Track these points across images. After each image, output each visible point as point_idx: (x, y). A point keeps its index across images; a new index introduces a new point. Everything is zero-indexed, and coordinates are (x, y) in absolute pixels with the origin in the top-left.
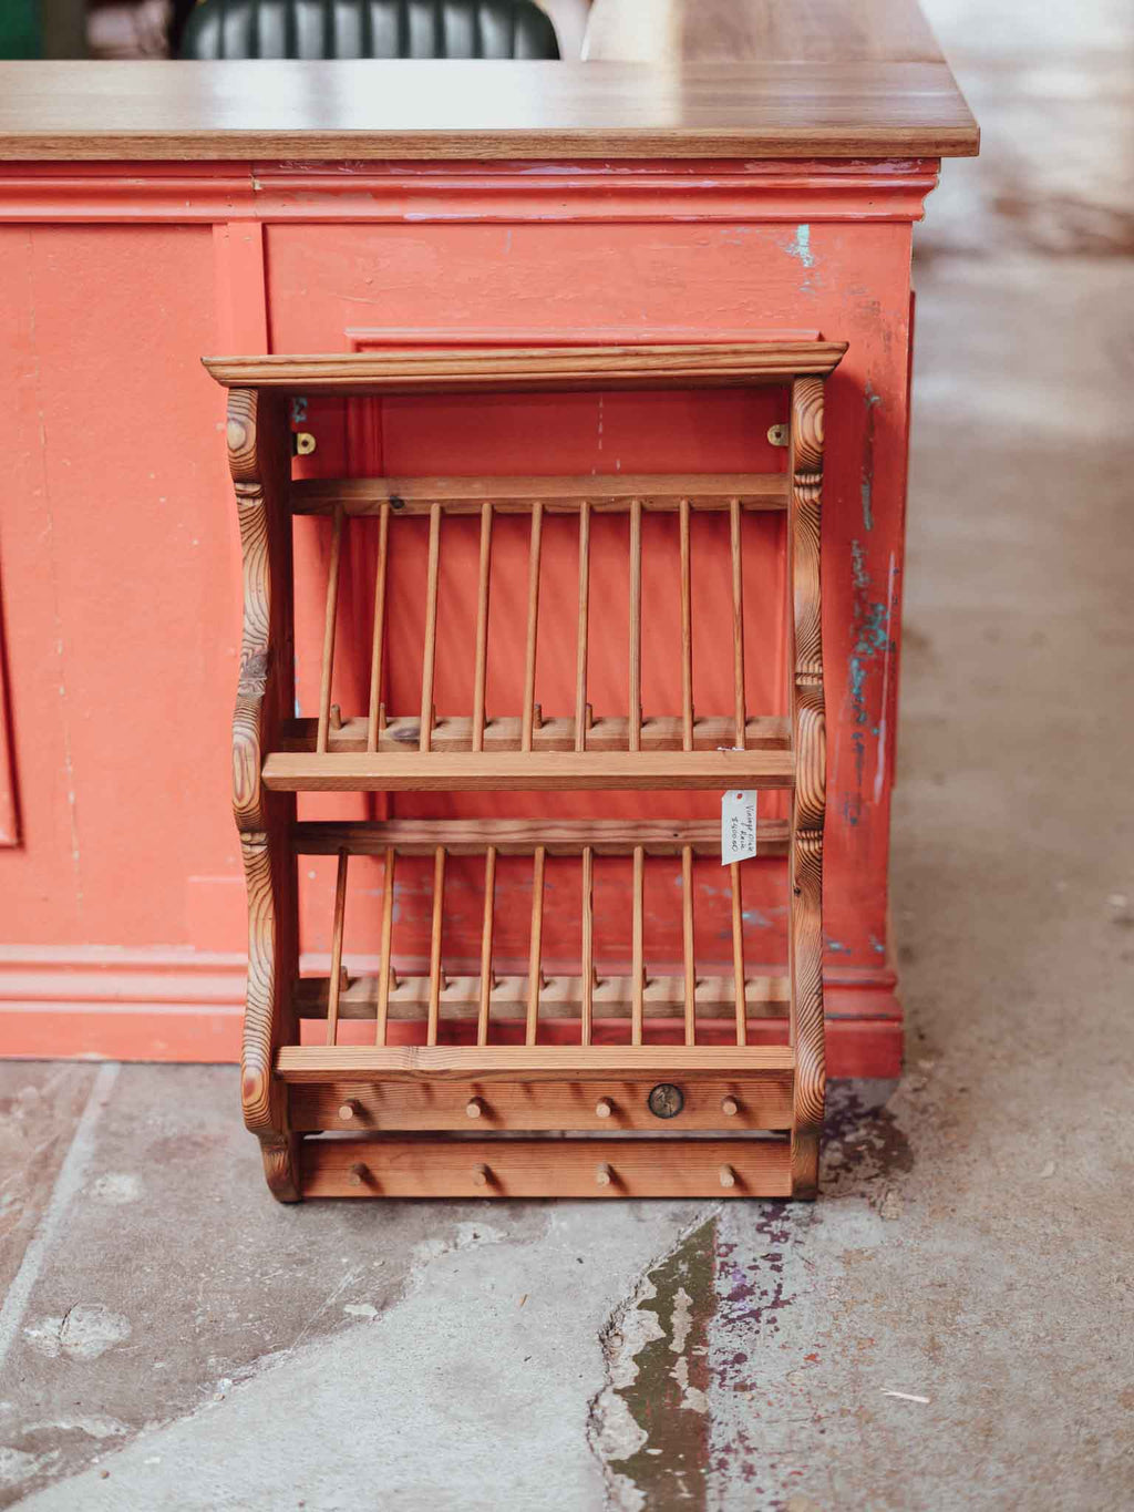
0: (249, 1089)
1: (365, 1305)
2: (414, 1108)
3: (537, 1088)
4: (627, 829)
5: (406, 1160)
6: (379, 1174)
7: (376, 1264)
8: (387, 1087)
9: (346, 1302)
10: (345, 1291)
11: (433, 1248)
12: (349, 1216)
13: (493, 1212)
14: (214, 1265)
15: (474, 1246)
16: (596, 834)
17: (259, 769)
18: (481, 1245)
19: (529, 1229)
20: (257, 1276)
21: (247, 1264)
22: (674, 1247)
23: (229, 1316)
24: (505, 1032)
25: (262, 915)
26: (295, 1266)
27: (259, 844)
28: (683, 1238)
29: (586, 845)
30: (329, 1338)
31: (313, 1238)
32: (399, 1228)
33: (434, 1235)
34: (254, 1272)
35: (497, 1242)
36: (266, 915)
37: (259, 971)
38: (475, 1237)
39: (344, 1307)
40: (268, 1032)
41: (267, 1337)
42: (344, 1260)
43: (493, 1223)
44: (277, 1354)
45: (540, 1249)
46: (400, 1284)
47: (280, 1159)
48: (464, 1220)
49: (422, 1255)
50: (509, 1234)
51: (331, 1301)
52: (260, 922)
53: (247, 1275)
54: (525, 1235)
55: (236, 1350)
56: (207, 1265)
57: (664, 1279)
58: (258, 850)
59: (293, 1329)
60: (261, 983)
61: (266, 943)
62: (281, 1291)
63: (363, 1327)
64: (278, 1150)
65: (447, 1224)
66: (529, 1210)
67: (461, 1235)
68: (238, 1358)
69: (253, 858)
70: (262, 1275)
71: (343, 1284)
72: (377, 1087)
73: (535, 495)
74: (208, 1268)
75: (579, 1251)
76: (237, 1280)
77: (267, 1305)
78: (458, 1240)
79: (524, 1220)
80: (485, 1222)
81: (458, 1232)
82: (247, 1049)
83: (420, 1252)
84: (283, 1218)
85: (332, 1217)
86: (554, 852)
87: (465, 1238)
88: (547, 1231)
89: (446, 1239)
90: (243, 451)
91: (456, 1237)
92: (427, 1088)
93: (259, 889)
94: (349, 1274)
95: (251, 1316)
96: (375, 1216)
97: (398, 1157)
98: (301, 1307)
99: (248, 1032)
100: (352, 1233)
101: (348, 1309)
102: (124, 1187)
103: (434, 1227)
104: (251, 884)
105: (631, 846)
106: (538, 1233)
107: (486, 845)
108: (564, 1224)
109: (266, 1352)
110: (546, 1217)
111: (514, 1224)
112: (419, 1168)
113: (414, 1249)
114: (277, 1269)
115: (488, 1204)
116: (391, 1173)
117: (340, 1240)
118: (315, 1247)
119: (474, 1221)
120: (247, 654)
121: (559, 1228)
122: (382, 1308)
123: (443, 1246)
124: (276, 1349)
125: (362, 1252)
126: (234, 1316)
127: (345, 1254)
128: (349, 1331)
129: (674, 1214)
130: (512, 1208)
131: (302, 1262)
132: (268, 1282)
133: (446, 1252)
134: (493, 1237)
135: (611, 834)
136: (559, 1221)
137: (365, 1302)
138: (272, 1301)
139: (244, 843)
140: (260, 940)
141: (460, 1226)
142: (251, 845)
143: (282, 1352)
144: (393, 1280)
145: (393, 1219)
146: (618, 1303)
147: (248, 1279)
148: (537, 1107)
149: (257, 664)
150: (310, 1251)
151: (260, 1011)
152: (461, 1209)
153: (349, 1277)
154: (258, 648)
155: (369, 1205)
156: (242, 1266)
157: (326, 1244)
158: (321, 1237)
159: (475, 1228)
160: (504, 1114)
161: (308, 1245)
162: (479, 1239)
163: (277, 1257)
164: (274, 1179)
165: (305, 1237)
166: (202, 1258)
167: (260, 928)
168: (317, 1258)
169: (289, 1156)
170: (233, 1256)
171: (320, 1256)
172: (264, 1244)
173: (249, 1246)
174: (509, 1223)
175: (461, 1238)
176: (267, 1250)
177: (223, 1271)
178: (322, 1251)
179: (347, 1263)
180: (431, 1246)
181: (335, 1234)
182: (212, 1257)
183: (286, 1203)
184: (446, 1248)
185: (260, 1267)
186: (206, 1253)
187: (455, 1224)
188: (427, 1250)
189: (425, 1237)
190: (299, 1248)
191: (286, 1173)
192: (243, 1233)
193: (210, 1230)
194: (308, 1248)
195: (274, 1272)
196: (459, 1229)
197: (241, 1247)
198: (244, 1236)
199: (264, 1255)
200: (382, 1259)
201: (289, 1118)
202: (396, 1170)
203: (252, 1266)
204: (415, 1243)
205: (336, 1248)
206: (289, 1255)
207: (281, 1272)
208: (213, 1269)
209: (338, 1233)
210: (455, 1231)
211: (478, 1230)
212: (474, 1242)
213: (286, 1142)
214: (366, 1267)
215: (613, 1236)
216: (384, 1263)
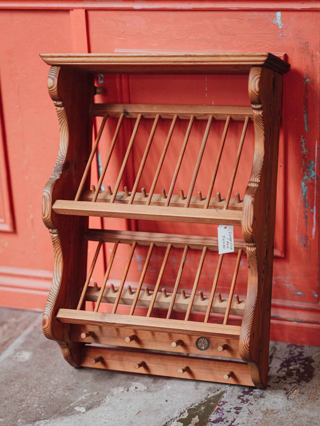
0: (44, 322)
1: (83, 408)
2: (113, 337)
3: (157, 334)
4: (201, 239)
5: (116, 357)
6: (107, 361)
7: (95, 393)
8: (104, 328)
9: (77, 406)
10: (79, 401)
11: (118, 391)
12: (96, 375)
13: (147, 380)
14: (39, 387)
15: (134, 391)
16: (190, 240)
17: (51, 205)
18: (136, 391)
19: (156, 387)
20: (52, 392)
21: (51, 388)
22: (203, 400)
23: (34, 405)
24: (177, 315)
25: (58, 260)
26: (67, 391)
27: (55, 233)
28: (209, 397)
29: (186, 244)
30: (64, 418)
31: (78, 382)
32: (111, 381)
33: (121, 386)
34: (51, 391)
35: (143, 391)
36: (60, 260)
37: (56, 279)
38: (136, 388)
39: (75, 407)
40: (54, 303)
41: (43, 415)
42: (85, 391)
43: (145, 384)
44: (43, 421)
45: (155, 395)
46: (99, 401)
47: (66, 351)
48: (135, 381)
49: (114, 392)
50: (148, 388)
51: (71, 405)
52: (58, 262)
53: (49, 392)
54: (154, 389)
55: (29, 418)
57: (192, 412)
58: (55, 235)
59: (53, 413)
60: (56, 284)
61: (59, 270)
62: (56, 399)
63: (77, 415)
64: (65, 347)
65: (128, 382)
66: (160, 381)
68: (29, 421)
69: (54, 238)
70: (54, 392)
71: (80, 399)
72: (100, 327)
73: (175, 111)
74: (37, 388)
75: (169, 397)
76: (44, 393)
77: (49, 403)
78: (130, 389)
79: (157, 384)
80: (142, 383)
81: (131, 386)
82: (46, 308)
84: (72, 373)
85: (89, 375)
86: (175, 246)
87: (132, 389)
88: (162, 389)
89: (125, 388)
90: (52, 89)
91: (129, 387)
92: (118, 330)
93: (57, 250)
94: (84, 396)
95: (42, 406)
96: (105, 376)
97: (114, 355)
98: (61, 406)
99: (47, 302)
101: (76, 408)
102: (26, 356)
103: (123, 382)
104: (55, 248)
105: (203, 246)
106: (159, 389)
107: (150, 242)
109: (39, 420)
110: (165, 384)
111: (153, 385)
112: (121, 360)
113: (112, 390)
114: (60, 391)
115: (147, 376)
116: (111, 361)
117: (88, 383)
118: (78, 385)
119: (139, 382)
120: (57, 164)
121: (167, 388)
122: (88, 409)
123: (123, 390)
124: (43, 419)
125: (93, 388)
126: (36, 405)
127: (86, 389)
128: (72, 416)
129: (210, 388)
130: (155, 379)
131: (70, 389)
132: (54, 395)
133: (123, 392)
134: (142, 388)
135: (195, 241)
136: (169, 386)
137: (84, 406)
138: (52, 402)
139: (50, 232)
140: (57, 268)
141: (133, 383)
142: (53, 233)
143: (45, 421)
144: (98, 400)
145: (111, 378)
146: (171, 418)
147: (48, 393)
148: (156, 341)
149: (60, 168)
150: (75, 386)
151: (53, 295)
152: (136, 377)
153: (83, 397)
154: (61, 162)
155: (105, 372)
156: (49, 388)
157: (82, 384)
158: (82, 381)
159: (138, 385)
160: (144, 342)
161: (75, 384)
162: (137, 389)
163: (62, 387)
164: (66, 358)
165: (76, 381)
166: (37, 384)
167: (58, 264)
168: (76, 389)
169: (70, 350)
170: (48, 384)
171: (77, 388)
172: (60, 381)
173: (55, 382)
174: (150, 384)
175: (131, 388)
176: (60, 384)
177: (41, 389)
178: (79, 386)
179: (85, 392)
180: (119, 390)
181: (87, 381)
182: (41, 384)
183: (76, 368)
184: (123, 391)
185: (55, 390)
186: (39, 382)
187: (131, 383)
188: (117, 390)
189: (118, 386)
190: (72, 384)
191: (70, 356)
192: (56, 376)
193: (45, 374)
194: (75, 385)
195: (58, 392)
196: (132, 384)
197: (52, 382)
198: (56, 378)
199: (58, 385)
200: (98, 392)
201: (70, 336)
202: (113, 360)
203: (52, 389)
204: (114, 388)
205: (85, 386)
206: (67, 386)
207: (61, 392)
208: (38, 388)
209: (88, 381)
210: (130, 385)
211: (138, 386)
212: (134, 390)
213: (68, 345)
214: (91, 394)
215: (183, 394)
216: (98, 393)
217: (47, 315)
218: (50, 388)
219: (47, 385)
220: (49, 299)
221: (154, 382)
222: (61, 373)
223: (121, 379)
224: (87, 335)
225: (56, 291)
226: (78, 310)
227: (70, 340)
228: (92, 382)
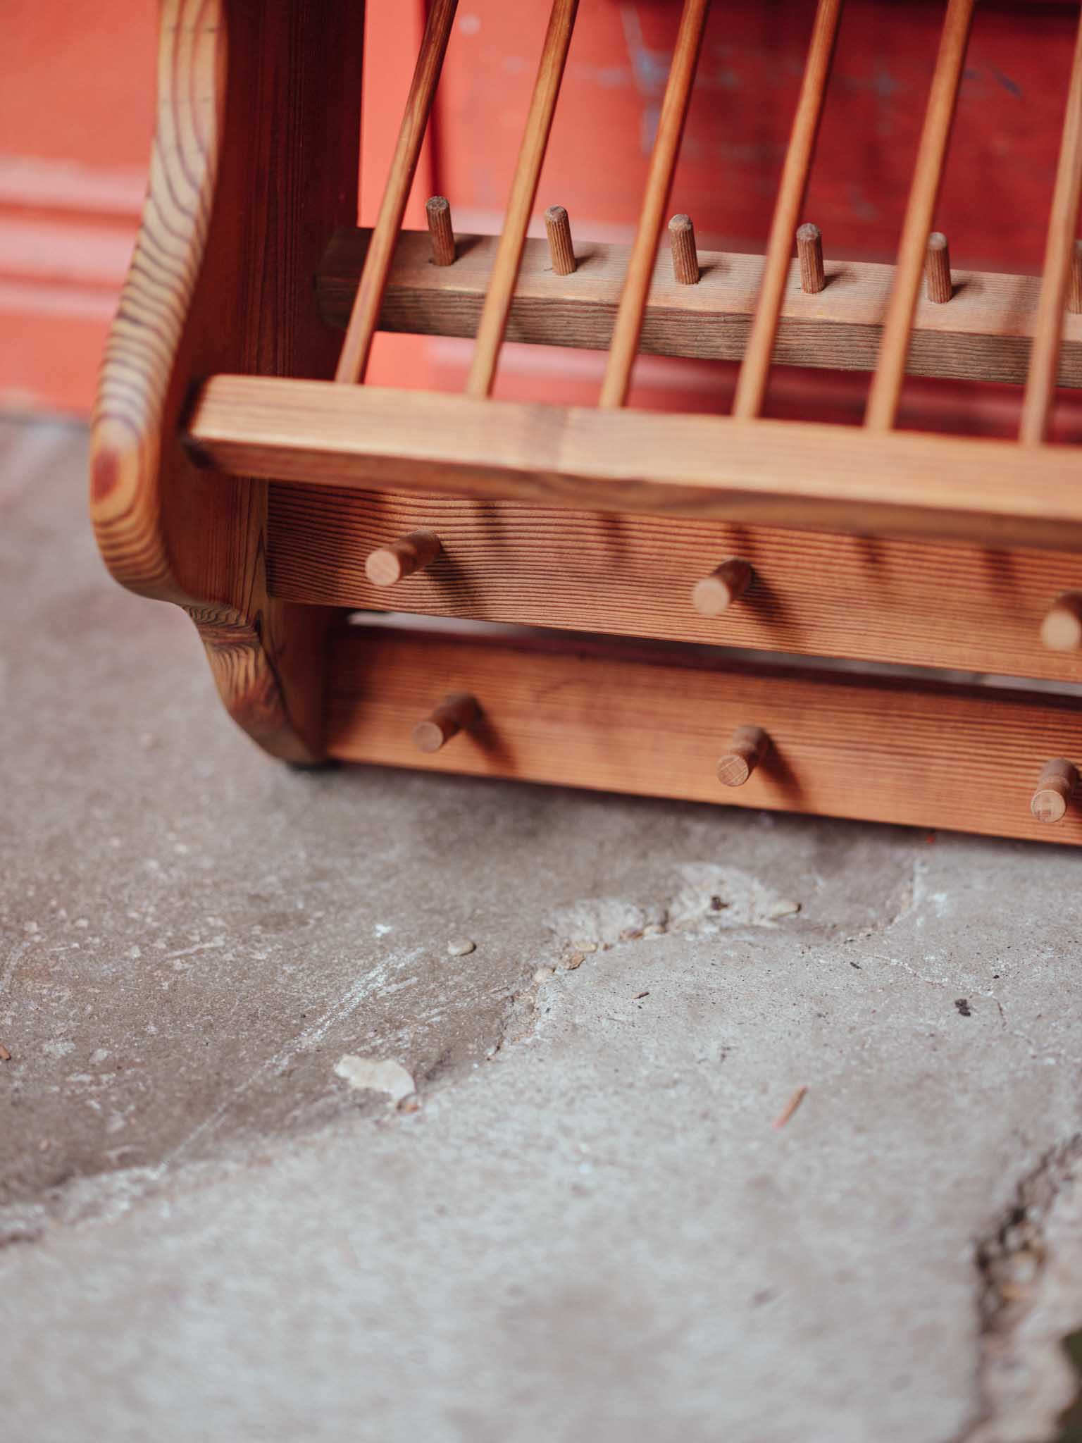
0: (106, 477)
1: (390, 1064)
2: (576, 574)
3: (898, 556)
5: (573, 699)
6: (509, 726)
7: (453, 950)
8: (513, 514)
9: (348, 1049)
10: (355, 1013)
12: (432, 814)
13: (772, 847)
14: (69, 904)
15: (709, 929)
18: (725, 930)
19: (850, 900)
20: (161, 945)
21: (146, 911)
23: (47, 1048)
25: (190, 21)
26: (257, 930)
30: (268, 1145)
31: (327, 863)
32: (539, 859)
33: (618, 889)
34: (153, 935)
35: (765, 923)
36: (200, 17)
37: (173, 161)
38: (718, 904)
39: (336, 1058)
40: (172, 333)
41: (117, 1124)
42: (382, 929)
43: (768, 873)
44: (121, 1179)
45: (866, 961)
46: (495, 1011)
47: (247, 666)
48: (699, 858)
49: (576, 937)
50: (800, 908)
51: (311, 1039)
52: (187, 37)
53: (137, 941)
54: (836, 914)
55: (20, 1150)
56: (54, 903)
59: (189, 1106)
60: (175, 199)
62: (198, 994)
63: (365, 1126)
64: (238, 645)
65: (657, 863)
66: (862, 851)
67: (683, 897)
68: (20, 1178)
70: (172, 945)
71: (358, 994)
72: (488, 508)
74: (54, 911)
75: (968, 979)
76: (106, 951)
77: (152, 1029)
78: (674, 909)
79: (848, 873)
80: (749, 869)
81: (678, 888)
82: (112, 370)
83: (571, 926)
84: (277, 801)
85: (389, 813)
87: (690, 908)
88: (895, 910)
89: (643, 903)
91: (670, 900)
92: (613, 525)
94: (380, 968)
95: (101, 1054)
96: (491, 821)
97: (555, 688)
98: (232, 1047)
99: (124, 328)
100: (423, 859)
101: (341, 1070)
103: (623, 866)
106: (872, 913)
108: (940, 898)
109: (93, 1166)
110: (903, 873)
111: (821, 883)
112: (603, 721)
113: (560, 920)
114: (214, 931)
115: (767, 822)
116: (536, 726)
117: (389, 872)
118: (325, 886)
119: (723, 863)
121: (926, 904)
122: (430, 1077)
123: (632, 921)
124: (125, 1161)
125: (432, 911)
126: (61, 1049)
127: (388, 914)
128: (327, 1131)
130: (822, 840)
131: (279, 922)
132: (178, 965)
133: (637, 935)
134: (760, 909)
136: (932, 887)
137: (396, 1052)
138: (166, 1020)
141: (689, 871)
143: (136, 1172)
144: (484, 1000)
145: (532, 834)
146: (1042, 1149)
147: (135, 953)
148: (889, 602)
150: (308, 896)
151: (161, 275)
152: (699, 828)
153: (378, 977)
155: (484, 793)
156: (134, 915)
157: (354, 881)
158: (347, 862)
159: (721, 882)
160: (802, 611)
161: (310, 879)
162: (725, 913)
163: (225, 902)
164: (243, 713)
165: (310, 856)
166: (50, 880)
167: (185, 50)
168: (319, 914)
169: (268, 658)
170: (124, 885)
171: (328, 912)
172: (207, 863)
173: (172, 865)
174: (805, 877)
175: (682, 904)
176: (208, 881)
177: (83, 923)
178: (335, 897)
179: (385, 937)
180: (604, 917)
181: (383, 856)
182: (75, 883)
183: (297, 767)
184: (639, 926)
185: (175, 923)
186: (64, 870)
187: (676, 866)
188: (591, 924)
189: (596, 890)
190: (286, 883)
191: (268, 697)
192: (171, 828)
193: (98, 813)
194: (307, 887)
195: (203, 940)
196: (682, 878)
197: (153, 865)
198: (171, 836)
199: (197, 892)
200: (473, 937)
201: (270, 565)
202: (552, 718)
203: (157, 919)
204: (568, 904)
205: (372, 893)
206: (255, 898)
207: (219, 941)
208: (63, 913)
209: (391, 856)
210: (671, 883)
211: (728, 888)
212: (710, 919)
213: (258, 627)
214: (427, 955)
215: (1060, 950)
216: (475, 947)
217: (128, 422)
218: (145, 915)
219: (118, 889)
220: (131, 309)
221: (827, 863)
222: (204, 799)
223: (601, 844)
224: (408, 563)
225: (184, 250)
226: (345, 381)
227: (271, 592)
228: (416, 866)
